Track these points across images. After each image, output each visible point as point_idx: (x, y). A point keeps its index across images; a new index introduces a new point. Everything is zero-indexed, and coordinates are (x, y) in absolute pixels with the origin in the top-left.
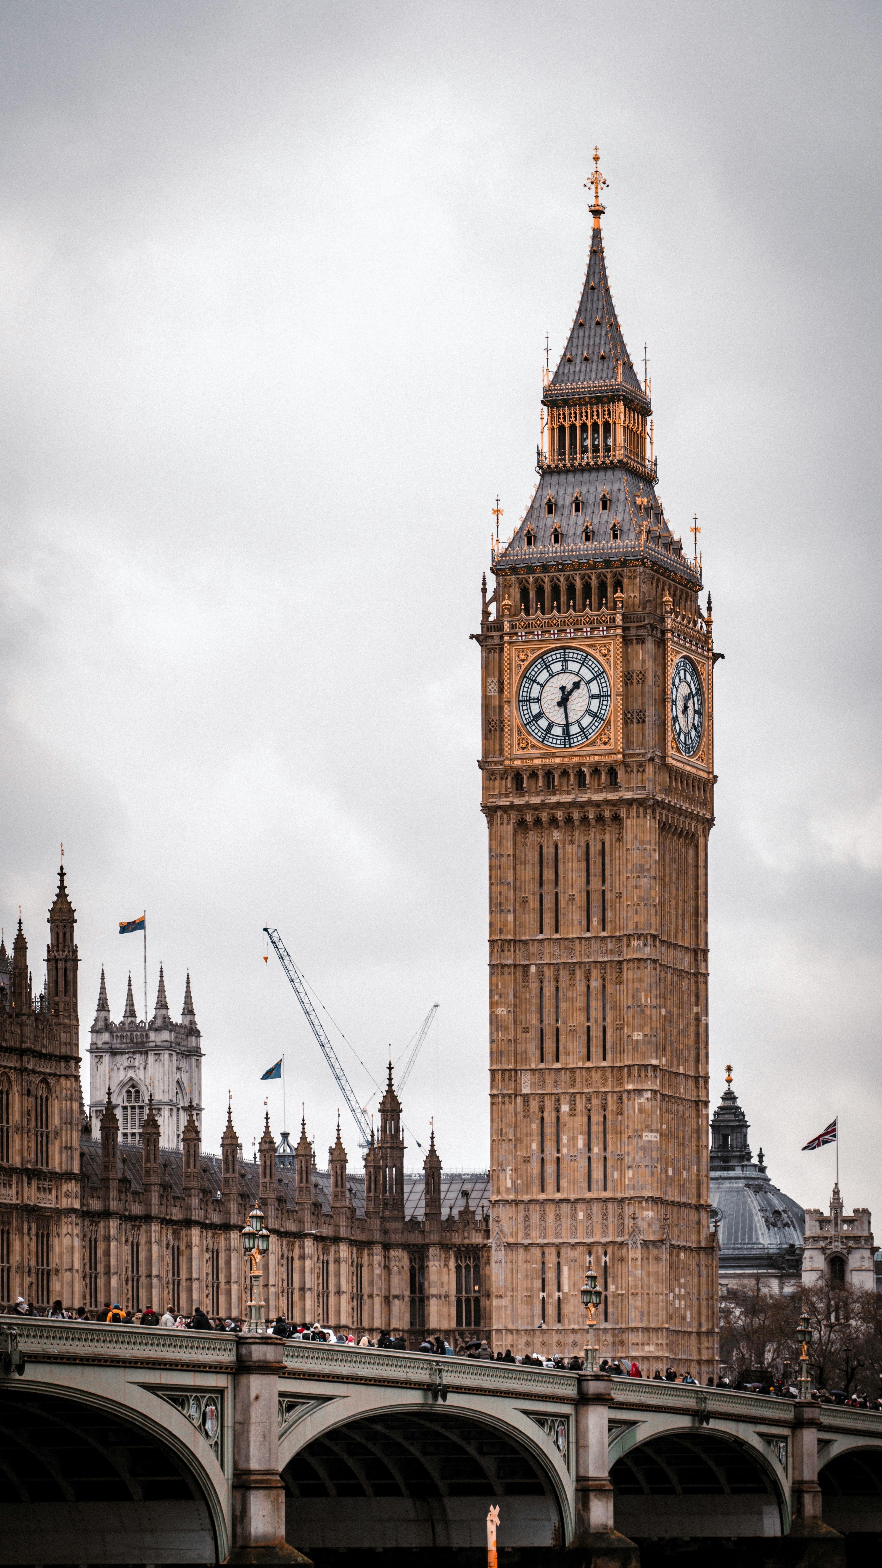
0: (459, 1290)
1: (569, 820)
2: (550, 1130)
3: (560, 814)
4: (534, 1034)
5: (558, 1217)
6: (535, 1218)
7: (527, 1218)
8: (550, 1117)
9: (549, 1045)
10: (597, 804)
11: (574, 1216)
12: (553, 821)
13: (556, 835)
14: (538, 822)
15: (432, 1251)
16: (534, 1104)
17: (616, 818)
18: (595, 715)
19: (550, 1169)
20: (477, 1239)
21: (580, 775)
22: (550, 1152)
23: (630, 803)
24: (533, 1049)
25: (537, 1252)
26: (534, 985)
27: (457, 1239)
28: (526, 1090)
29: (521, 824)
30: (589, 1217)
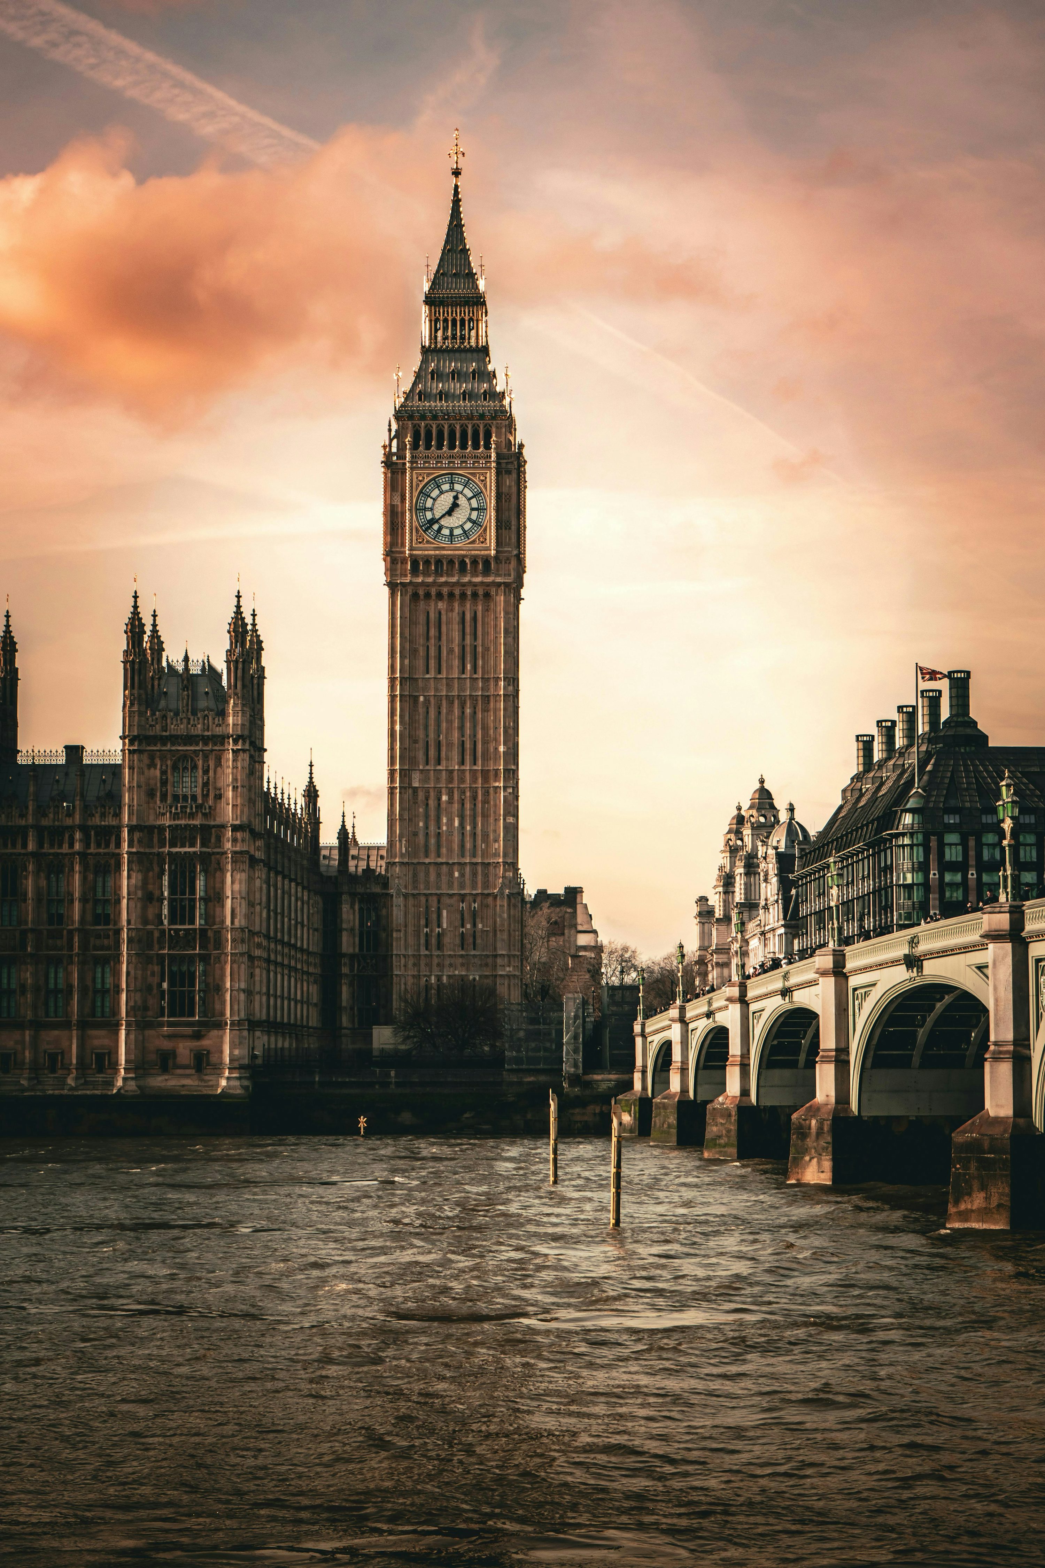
0: (361, 924)
1: (451, 595)
2: (432, 813)
3: (445, 590)
4: (421, 745)
5: (439, 875)
6: (422, 875)
7: (415, 875)
8: (432, 803)
9: (432, 753)
10: (475, 585)
11: (451, 874)
12: (440, 596)
13: (440, 605)
14: (428, 595)
15: (344, 897)
16: (421, 795)
17: (487, 595)
18: (474, 522)
19: (433, 841)
20: (377, 890)
21: (463, 563)
22: (432, 828)
23: (499, 585)
24: (421, 755)
25: (423, 899)
26: (421, 710)
27: (360, 890)
28: (416, 784)
29: (415, 596)
30: (462, 875)
